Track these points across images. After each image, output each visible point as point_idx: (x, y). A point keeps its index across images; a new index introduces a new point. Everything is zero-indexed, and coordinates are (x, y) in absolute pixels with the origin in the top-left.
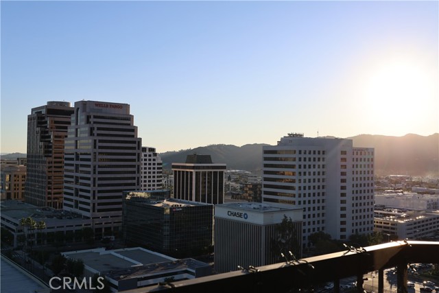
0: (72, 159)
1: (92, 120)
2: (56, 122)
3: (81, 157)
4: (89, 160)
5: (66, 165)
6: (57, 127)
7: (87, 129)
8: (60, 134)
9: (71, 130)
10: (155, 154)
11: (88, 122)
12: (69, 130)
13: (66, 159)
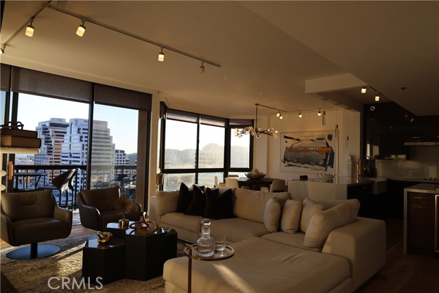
0: (67, 157)
1: (81, 131)
2: (56, 132)
3: (73, 155)
4: (79, 157)
5: (63, 160)
6: (57, 135)
7: (78, 137)
8: (59, 140)
9: (67, 137)
10: (125, 155)
11: (79, 132)
12: (65, 138)
13: (63, 157)
